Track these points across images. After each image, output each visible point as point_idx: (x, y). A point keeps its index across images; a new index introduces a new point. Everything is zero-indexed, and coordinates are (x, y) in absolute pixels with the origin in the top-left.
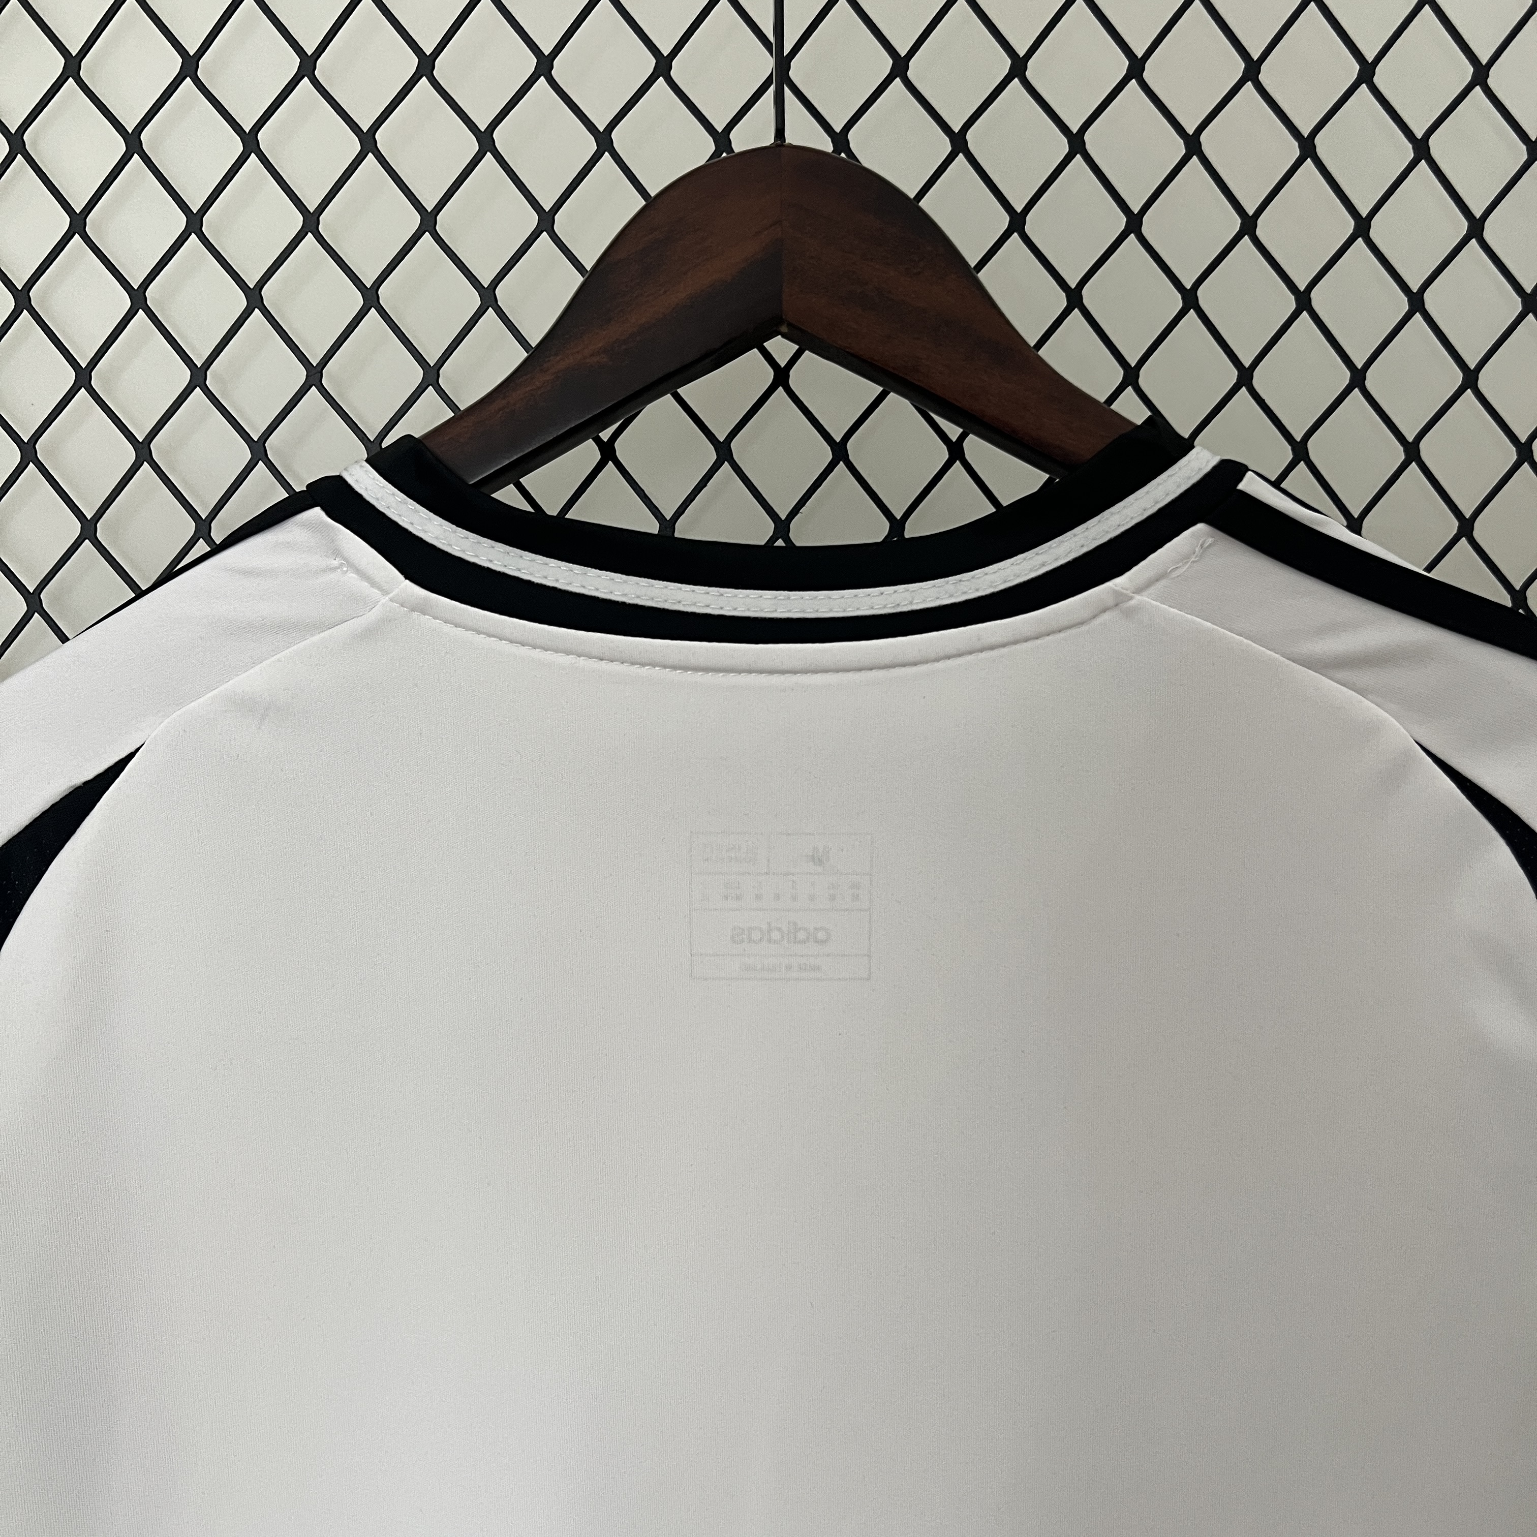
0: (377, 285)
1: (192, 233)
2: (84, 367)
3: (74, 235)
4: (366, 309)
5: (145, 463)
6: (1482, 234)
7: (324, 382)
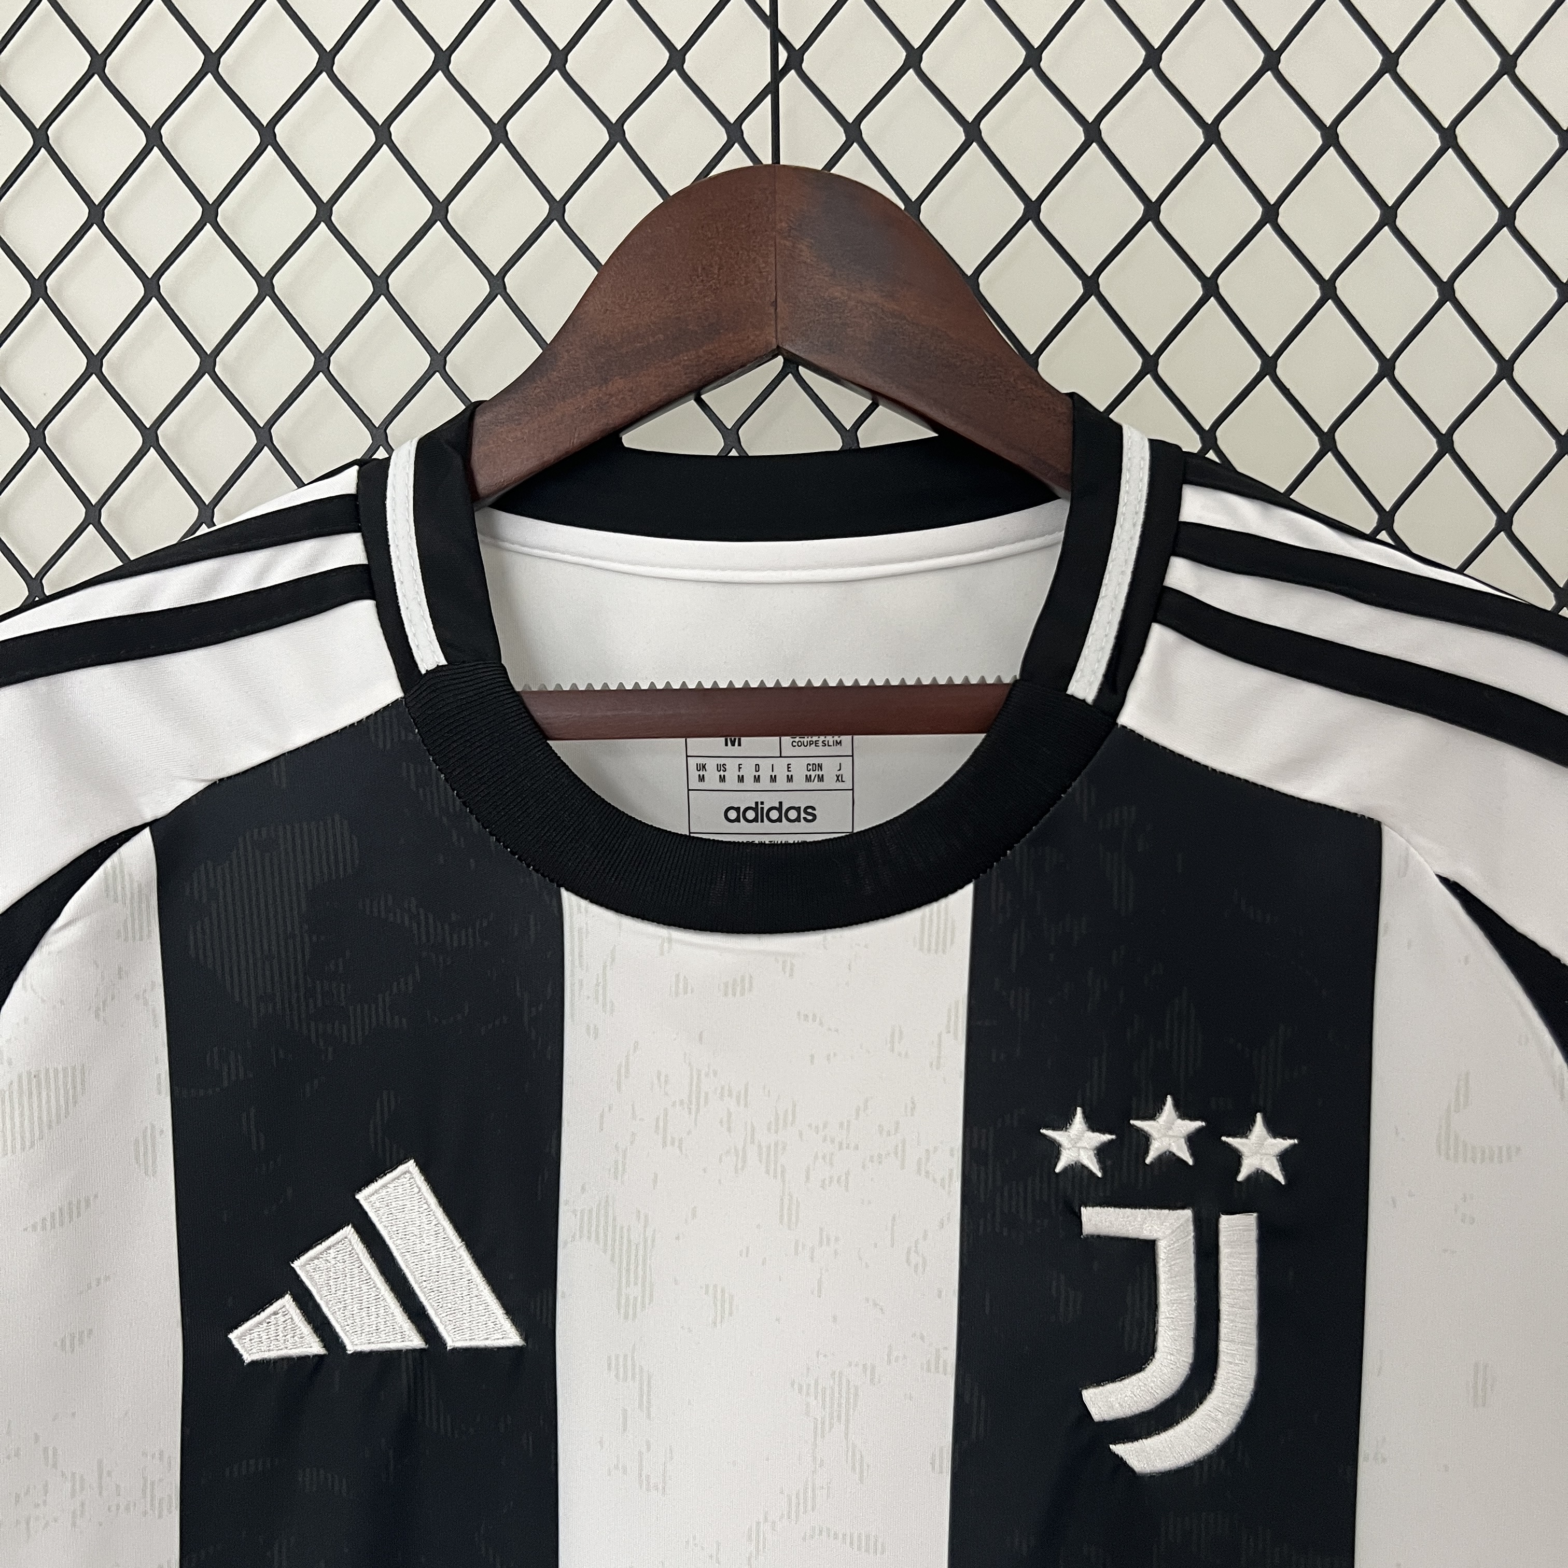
0: (387, 273)
1: (208, 224)
2: (95, 354)
3: (92, 225)
4: (375, 296)
5: (152, 448)
6: (1514, 223)
7: (331, 368)
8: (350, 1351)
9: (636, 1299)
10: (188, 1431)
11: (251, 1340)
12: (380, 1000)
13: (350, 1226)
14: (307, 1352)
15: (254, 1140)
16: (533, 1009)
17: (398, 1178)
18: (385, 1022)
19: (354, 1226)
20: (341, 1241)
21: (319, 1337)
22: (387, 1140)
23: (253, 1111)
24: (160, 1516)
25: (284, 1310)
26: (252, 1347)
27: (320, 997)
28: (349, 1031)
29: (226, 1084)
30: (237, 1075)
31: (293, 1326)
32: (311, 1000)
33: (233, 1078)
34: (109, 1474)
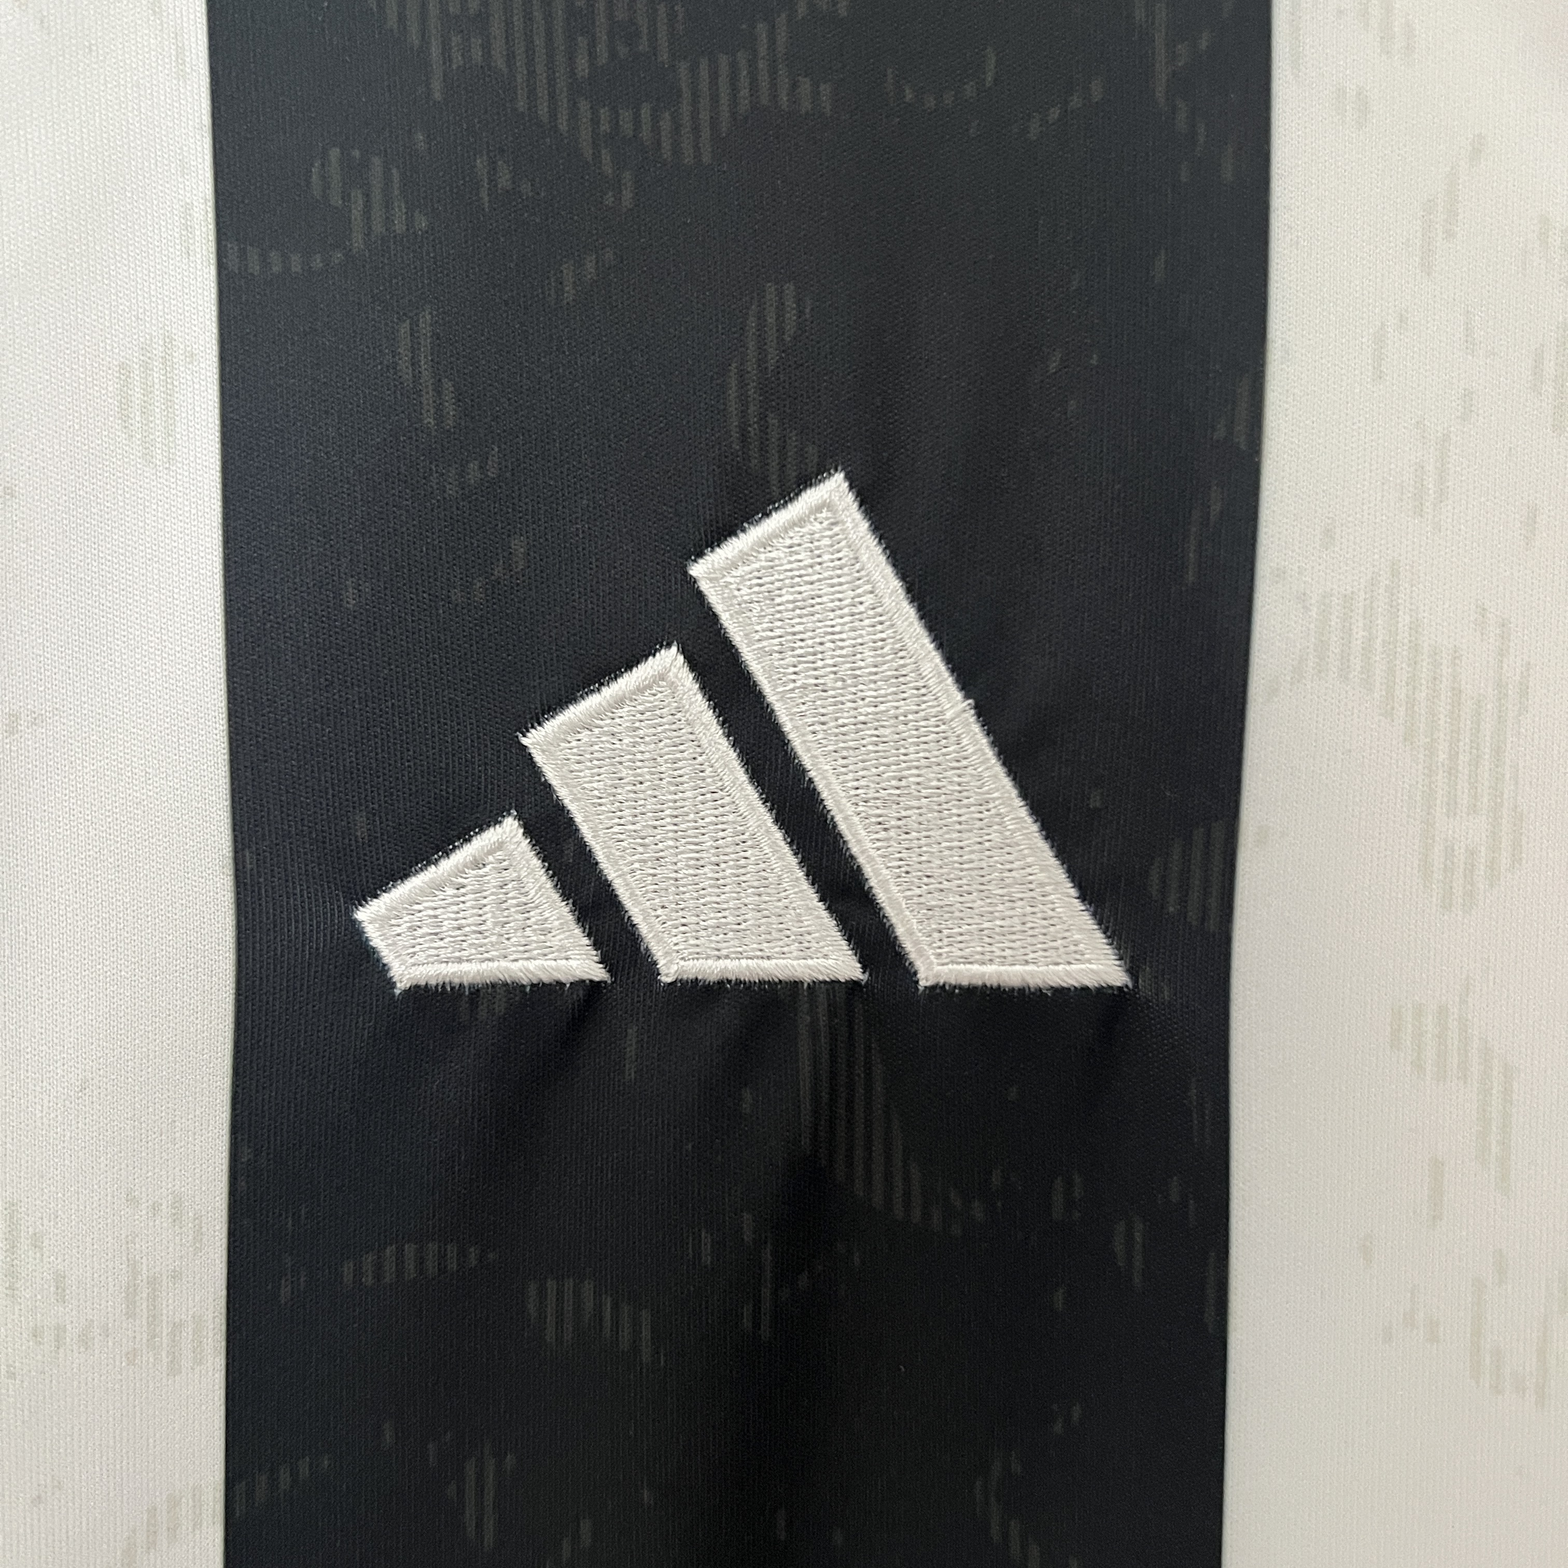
8: (667, 975)
9: (1472, 853)
10: (246, 1154)
11: (413, 929)
12: (763, 37)
13: (674, 649)
14: (557, 969)
15: (428, 398)
16: (1181, 48)
17: (800, 522)
18: (774, 97)
19: (683, 651)
20: (650, 688)
21: (589, 936)
22: (773, 420)
23: (426, 318)
24: (174, 1369)
25: (499, 855)
26: (417, 948)
27: (602, 36)
28: (677, 128)
29: (358, 241)
30: (388, 220)
31: (524, 899)
32: (582, 42)
33: (378, 228)
34: (36, 1242)
